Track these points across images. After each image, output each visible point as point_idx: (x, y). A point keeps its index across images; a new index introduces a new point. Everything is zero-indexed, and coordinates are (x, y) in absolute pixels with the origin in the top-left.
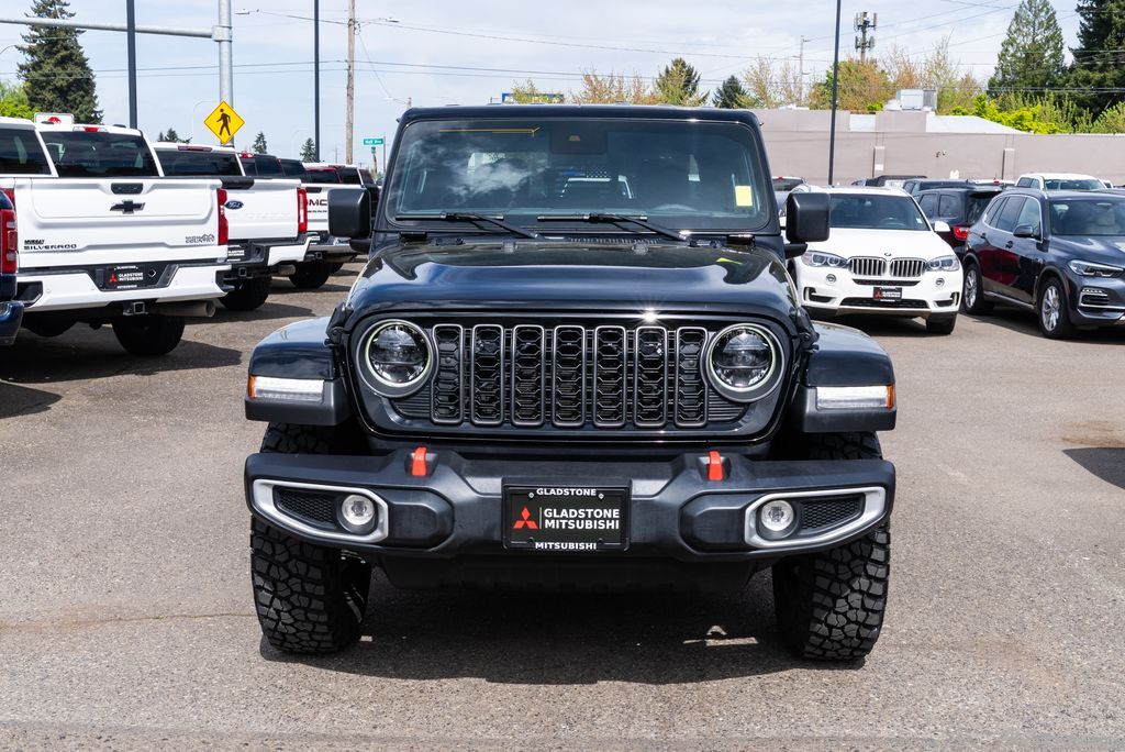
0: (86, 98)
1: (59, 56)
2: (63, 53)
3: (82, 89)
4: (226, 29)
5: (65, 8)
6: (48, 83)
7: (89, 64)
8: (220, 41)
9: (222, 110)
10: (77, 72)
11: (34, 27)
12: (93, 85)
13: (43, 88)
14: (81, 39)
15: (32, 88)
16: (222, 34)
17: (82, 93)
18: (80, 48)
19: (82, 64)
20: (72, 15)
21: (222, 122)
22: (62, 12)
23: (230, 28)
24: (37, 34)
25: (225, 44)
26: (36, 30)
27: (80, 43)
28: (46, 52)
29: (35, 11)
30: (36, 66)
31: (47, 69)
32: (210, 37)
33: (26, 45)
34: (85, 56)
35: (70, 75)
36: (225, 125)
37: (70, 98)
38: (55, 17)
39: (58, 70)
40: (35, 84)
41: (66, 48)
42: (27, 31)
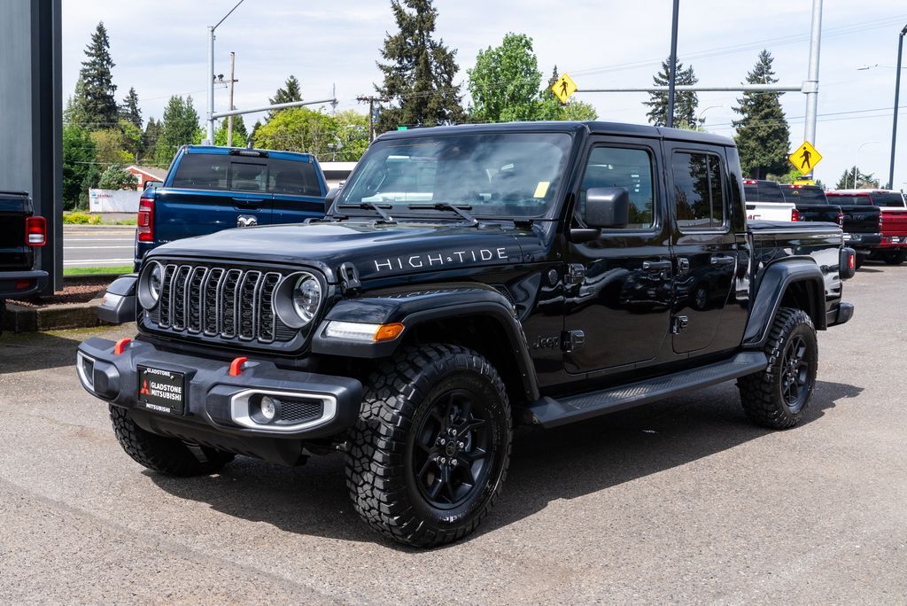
0: (781, 145)
1: (763, 113)
2: (767, 110)
3: (779, 137)
4: (813, 83)
5: (771, 76)
6: (753, 134)
7: (785, 118)
8: (807, 93)
9: (805, 148)
10: (775, 124)
11: (747, 92)
12: (787, 134)
13: (749, 138)
14: (781, 99)
15: (740, 139)
16: (811, 87)
17: (778, 140)
18: (780, 106)
19: (780, 117)
20: (776, 81)
21: (804, 158)
22: (769, 79)
23: (817, 82)
24: (747, 97)
25: (812, 96)
26: (747, 94)
27: (780, 102)
28: (754, 110)
29: (749, 80)
30: (745, 121)
31: (753, 123)
32: (800, 90)
33: (739, 106)
34: (783, 112)
35: (770, 127)
36: (807, 160)
37: (768, 145)
38: (764, 83)
39: (762, 124)
40: (744, 134)
41: (769, 107)
42: (741, 95)
